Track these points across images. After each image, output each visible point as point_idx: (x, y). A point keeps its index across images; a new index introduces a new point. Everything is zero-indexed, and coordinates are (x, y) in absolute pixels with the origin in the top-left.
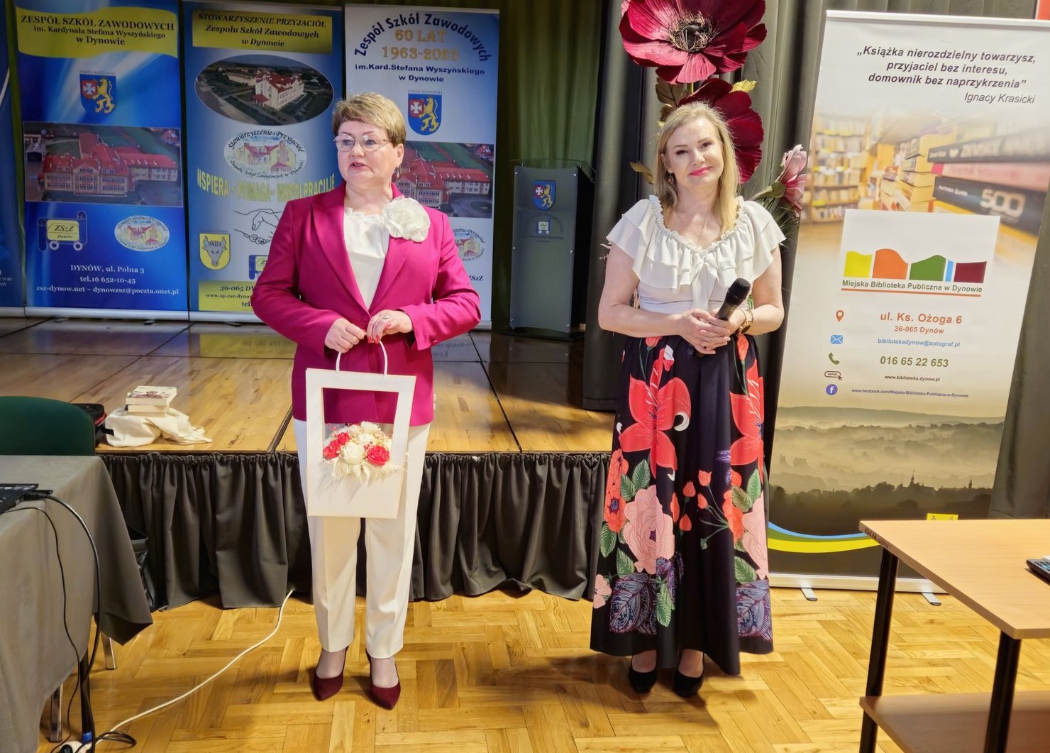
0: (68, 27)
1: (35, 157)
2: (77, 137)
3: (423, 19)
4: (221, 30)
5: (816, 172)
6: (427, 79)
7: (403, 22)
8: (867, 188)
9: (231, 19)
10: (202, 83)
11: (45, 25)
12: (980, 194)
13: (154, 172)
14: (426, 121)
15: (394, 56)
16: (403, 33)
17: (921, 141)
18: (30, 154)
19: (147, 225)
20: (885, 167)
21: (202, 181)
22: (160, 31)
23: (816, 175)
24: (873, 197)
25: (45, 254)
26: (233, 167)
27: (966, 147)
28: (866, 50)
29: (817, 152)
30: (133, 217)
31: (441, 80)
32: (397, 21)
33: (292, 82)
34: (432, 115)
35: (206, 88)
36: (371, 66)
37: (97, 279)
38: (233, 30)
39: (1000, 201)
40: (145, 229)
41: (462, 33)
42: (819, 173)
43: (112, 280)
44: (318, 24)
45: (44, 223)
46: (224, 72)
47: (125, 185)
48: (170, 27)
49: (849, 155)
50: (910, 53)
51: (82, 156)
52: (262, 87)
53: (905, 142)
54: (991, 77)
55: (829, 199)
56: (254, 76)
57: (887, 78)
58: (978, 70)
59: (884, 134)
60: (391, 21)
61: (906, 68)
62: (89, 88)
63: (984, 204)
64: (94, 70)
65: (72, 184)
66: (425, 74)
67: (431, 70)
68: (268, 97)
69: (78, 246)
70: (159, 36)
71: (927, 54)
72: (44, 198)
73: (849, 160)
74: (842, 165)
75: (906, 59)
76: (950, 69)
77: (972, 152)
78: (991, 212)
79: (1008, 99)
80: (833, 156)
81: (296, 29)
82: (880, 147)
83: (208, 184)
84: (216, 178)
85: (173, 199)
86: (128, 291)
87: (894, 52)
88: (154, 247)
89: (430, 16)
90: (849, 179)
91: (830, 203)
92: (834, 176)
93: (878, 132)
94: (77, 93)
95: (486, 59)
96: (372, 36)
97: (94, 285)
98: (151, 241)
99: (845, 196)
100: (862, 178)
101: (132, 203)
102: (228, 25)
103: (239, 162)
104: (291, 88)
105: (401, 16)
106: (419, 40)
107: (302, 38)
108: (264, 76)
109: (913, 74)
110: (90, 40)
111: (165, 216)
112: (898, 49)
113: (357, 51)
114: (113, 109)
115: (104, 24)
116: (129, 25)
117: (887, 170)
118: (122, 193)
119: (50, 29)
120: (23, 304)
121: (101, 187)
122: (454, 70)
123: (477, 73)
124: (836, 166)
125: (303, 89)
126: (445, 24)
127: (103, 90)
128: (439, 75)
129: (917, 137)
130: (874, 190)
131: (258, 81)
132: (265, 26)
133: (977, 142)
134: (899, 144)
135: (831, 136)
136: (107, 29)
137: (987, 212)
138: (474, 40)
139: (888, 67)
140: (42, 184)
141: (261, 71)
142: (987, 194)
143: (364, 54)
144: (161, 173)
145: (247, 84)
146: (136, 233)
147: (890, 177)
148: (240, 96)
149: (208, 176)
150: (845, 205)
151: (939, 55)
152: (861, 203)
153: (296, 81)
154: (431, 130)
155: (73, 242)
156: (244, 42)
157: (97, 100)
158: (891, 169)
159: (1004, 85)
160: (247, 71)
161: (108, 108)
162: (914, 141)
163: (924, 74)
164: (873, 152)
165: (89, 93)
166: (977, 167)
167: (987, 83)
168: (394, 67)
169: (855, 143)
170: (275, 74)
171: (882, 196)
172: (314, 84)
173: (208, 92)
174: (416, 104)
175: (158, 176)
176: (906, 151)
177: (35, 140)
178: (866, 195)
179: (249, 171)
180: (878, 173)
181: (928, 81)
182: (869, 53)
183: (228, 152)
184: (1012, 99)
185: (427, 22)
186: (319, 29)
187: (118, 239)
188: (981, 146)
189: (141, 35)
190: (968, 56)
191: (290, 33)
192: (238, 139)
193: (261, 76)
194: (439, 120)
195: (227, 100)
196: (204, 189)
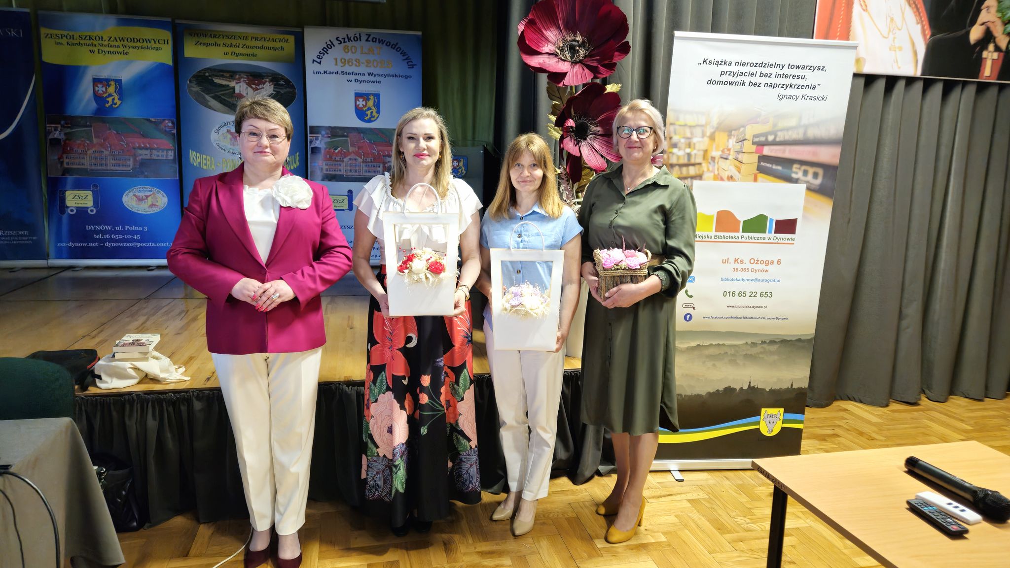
0: (82, 42)
1: (56, 142)
2: (91, 126)
3: (364, 38)
4: (207, 45)
5: (670, 153)
6: (368, 82)
7: (349, 39)
8: (709, 164)
9: (215, 36)
10: (193, 85)
11: (64, 41)
12: (791, 169)
13: (154, 152)
14: (369, 113)
15: (342, 65)
16: (349, 48)
17: (747, 129)
18: (51, 140)
19: (148, 194)
20: (721, 149)
21: (193, 159)
22: (157, 45)
23: (670, 155)
24: (713, 171)
25: (65, 218)
26: (218, 148)
27: (779, 134)
28: (705, 61)
29: (671, 138)
30: (138, 187)
31: (379, 82)
32: (344, 39)
33: (264, 84)
34: (373, 108)
35: (196, 89)
36: (325, 72)
37: (108, 236)
38: (216, 44)
39: (805, 173)
40: (147, 197)
41: (394, 48)
42: (673, 154)
43: (121, 237)
44: (283, 41)
45: (64, 193)
46: (210, 76)
47: (131, 163)
48: (166, 42)
49: (695, 140)
50: (737, 63)
51: (95, 141)
52: (240, 87)
53: (735, 130)
54: (795, 82)
55: (681, 173)
56: (234, 79)
57: (720, 82)
58: (786, 76)
59: (719, 124)
60: (340, 39)
61: (734, 75)
62: (100, 89)
63: (794, 176)
64: (104, 75)
65: (86, 163)
66: (367, 78)
67: (372, 75)
68: (245, 95)
69: (92, 211)
70: (157, 49)
71: (749, 64)
72: (63, 174)
73: (695, 144)
74: (690, 147)
75: (734, 68)
76: (766, 75)
77: (784, 138)
78: (800, 181)
79: (809, 98)
80: (683, 140)
81: (266, 44)
82: (717, 134)
83: (199, 161)
84: (204, 156)
85: (171, 173)
86: (134, 244)
87: (725, 63)
88: (155, 210)
89: (369, 35)
90: (695, 158)
91: (682, 176)
92: (684, 156)
93: (715, 122)
94: (91, 91)
95: (413, 67)
96: (326, 50)
97: (105, 240)
98: (152, 205)
99: (692, 171)
100: (705, 157)
101: (136, 176)
102: (212, 41)
103: (222, 144)
104: (263, 88)
105: (347, 35)
106: (362, 53)
107: (272, 52)
108: (242, 80)
109: (739, 79)
110: (100, 51)
111: (162, 186)
112: (728, 60)
113: (314, 61)
114: (120, 105)
115: (112, 39)
116: (133, 40)
117: (723, 151)
118: (129, 169)
119: (68, 43)
120: (46, 257)
121: (111, 165)
122: (389, 75)
123: (406, 77)
124: (686, 148)
125: (272, 88)
126: (381, 42)
127: (111, 89)
128: (378, 78)
129: (744, 126)
130: (714, 166)
131: (237, 83)
132: (241, 42)
133: (787, 129)
134: (731, 132)
135: (680, 126)
136: (115, 43)
137: (796, 181)
138: (403, 54)
139: (721, 74)
140: (62, 163)
141: (239, 75)
142: (796, 168)
143: (320, 63)
144: (160, 153)
145: (228, 85)
146: (140, 199)
147: (725, 157)
148: (223, 95)
149: (198, 155)
150: (693, 178)
151: (758, 65)
152: (705, 177)
153: (267, 83)
154: (374, 119)
155: (88, 208)
156: (226, 54)
157: (106, 97)
158: (726, 150)
159: (805, 88)
160: (228, 75)
161: (116, 104)
162: (742, 129)
163: (747, 79)
164: (712, 138)
165: (100, 92)
166: (788, 148)
167: (793, 86)
168: (343, 73)
169: (698, 131)
170: (250, 77)
171: (719, 170)
172: (282, 85)
173: (198, 91)
174: (361, 100)
175: (158, 156)
176: (736, 137)
177: (56, 130)
178: (708, 170)
179: (231, 151)
180: (716, 154)
181: (751, 84)
182: (706, 64)
183: (214, 136)
184: (811, 98)
185: (367, 40)
186: (284, 44)
187: (125, 204)
188: (790, 133)
189: (142, 48)
190: (779, 66)
191: (262, 48)
192: (221, 127)
193: (239, 79)
194: (378, 112)
195: (211, 97)
196: (195, 165)
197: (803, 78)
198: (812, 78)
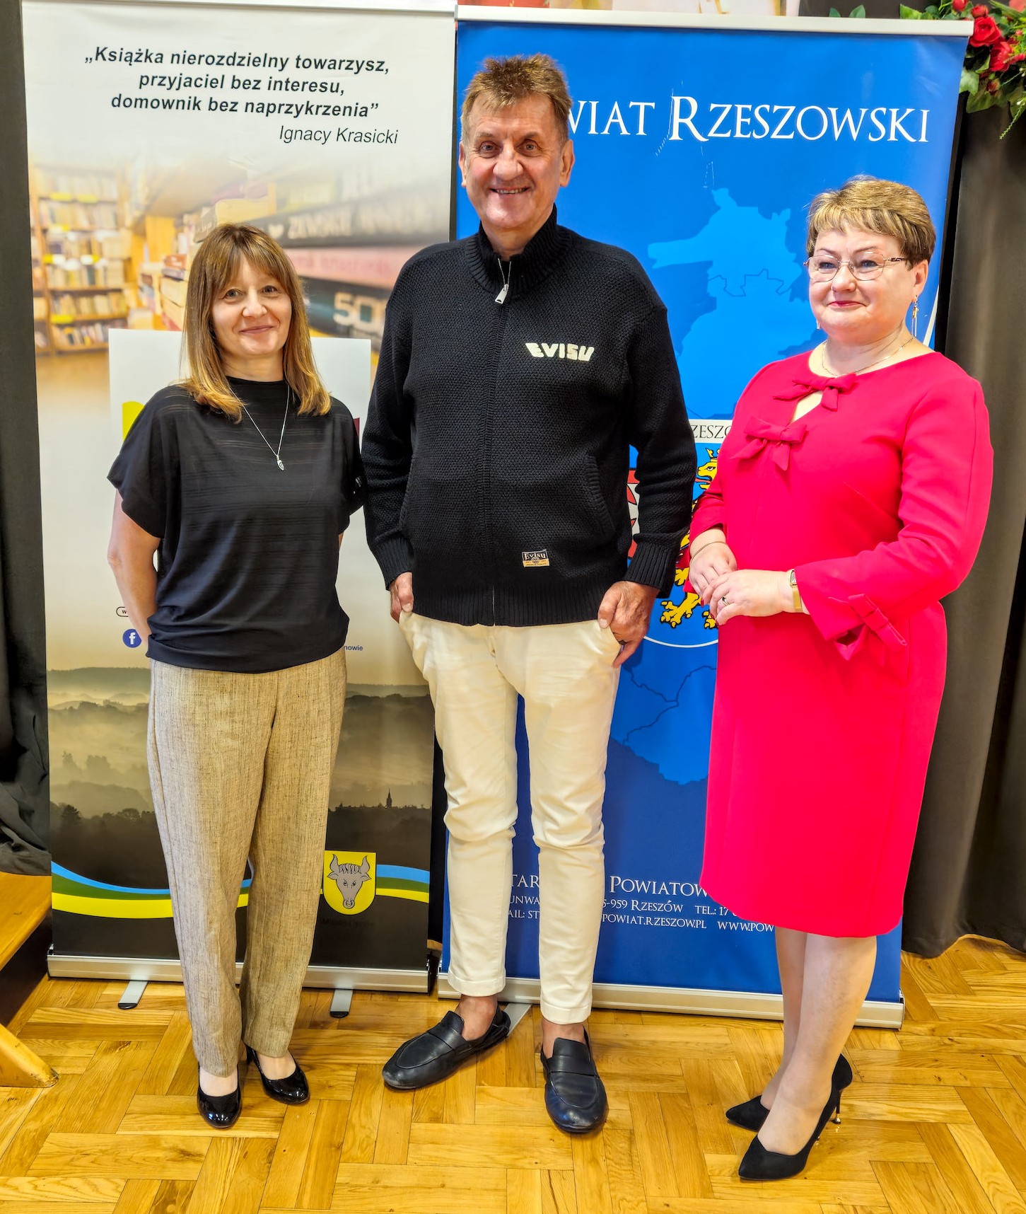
5: (49, 264)
8: (139, 292)
12: (331, 302)
17: (216, 210)
20: (163, 257)
23: (49, 269)
24: (151, 308)
27: (295, 221)
28: (99, 53)
29: (45, 231)
39: (366, 313)
42: (54, 267)
49: (100, 236)
50: (175, 57)
53: (190, 212)
54: (317, 98)
55: (79, 311)
57: (142, 102)
58: (295, 86)
59: (152, 199)
61: (171, 85)
63: (339, 319)
71: (203, 59)
73: (100, 245)
74: (90, 252)
75: (168, 69)
76: (246, 84)
77: (307, 230)
78: (355, 333)
79: (353, 136)
80: (72, 237)
82: (149, 222)
87: (148, 57)
90: (105, 278)
91: (80, 318)
92: (80, 271)
93: (141, 196)
99: (103, 306)
100: (127, 275)
109: (185, 93)
112: (154, 51)
117: (167, 261)
124: (81, 254)
129: (210, 204)
130: (152, 295)
133: (311, 211)
134: (181, 217)
135: (63, 202)
137: (347, 332)
139: (141, 83)
142: (343, 302)
147: (174, 275)
150: (107, 322)
151: (224, 61)
152: (132, 320)
158: (174, 259)
159: (341, 112)
162: (205, 211)
163: (204, 94)
164: (139, 230)
166: (318, 255)
167: (314, 110)
169: (104, 215)
171: (166, 307)
176: (193, 228)
178: (139, 305)
180: (155, 268)
181: (213, 105)
182: (104, 59)
184: (361, 137)
188: (319, 219)
190: (273, 61)
197: (335, 89)
198: (356, 88)
